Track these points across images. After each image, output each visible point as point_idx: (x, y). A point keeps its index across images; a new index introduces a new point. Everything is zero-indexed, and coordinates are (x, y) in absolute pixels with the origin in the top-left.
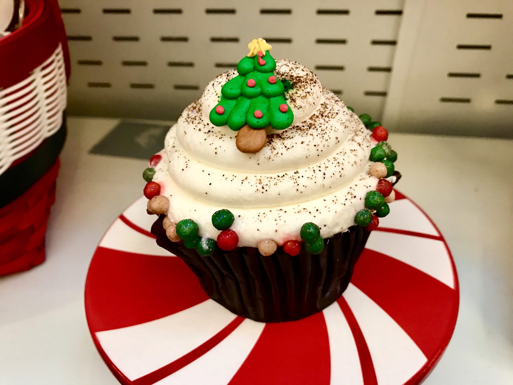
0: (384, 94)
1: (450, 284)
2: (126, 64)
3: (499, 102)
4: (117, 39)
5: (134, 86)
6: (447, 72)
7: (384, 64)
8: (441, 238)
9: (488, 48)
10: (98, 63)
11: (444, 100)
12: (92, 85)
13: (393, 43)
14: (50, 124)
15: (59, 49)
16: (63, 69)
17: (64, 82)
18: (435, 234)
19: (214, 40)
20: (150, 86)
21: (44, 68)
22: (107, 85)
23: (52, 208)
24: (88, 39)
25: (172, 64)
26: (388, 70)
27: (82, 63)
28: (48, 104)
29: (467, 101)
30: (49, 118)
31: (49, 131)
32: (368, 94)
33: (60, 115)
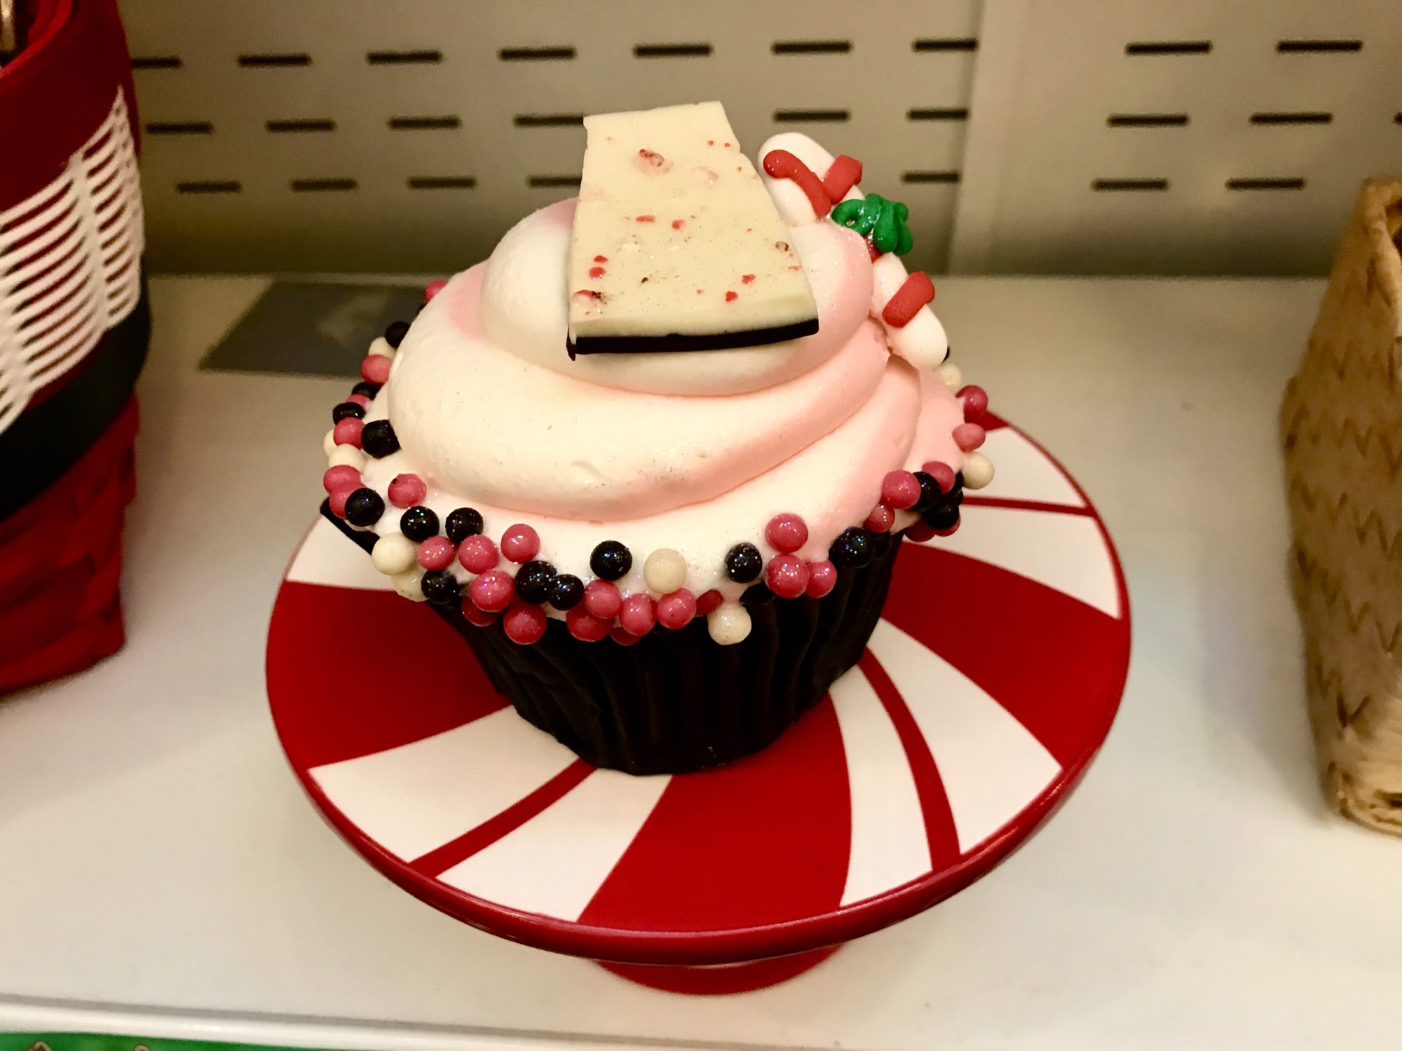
0: (952, 178)
1: (1111, 607)
2: (277, 127)
3: (1235, 185)
4: (250, 61)
5: (302, 186)
6: (1107, 115)
7: (949, 102)
8: (1088, 511)
9: (1202, 48)
10: (203, 128)
11: (1102, 185)
12: (187, 188)
13: (969, 45)
14: (112, 295)
18: (1077, 502)
19: (508, 55)
20: (347, 185)
21: (89, 154)
22: (231, 187)
23: (128, 511)
24: (172, 63)
25: (401, 124)
26: (960, 115)
28: (106, 245)
29: (1160, 185)
30: (111, 279)
31: (113, 312)
32: (911, 178)
33: (134, 272)
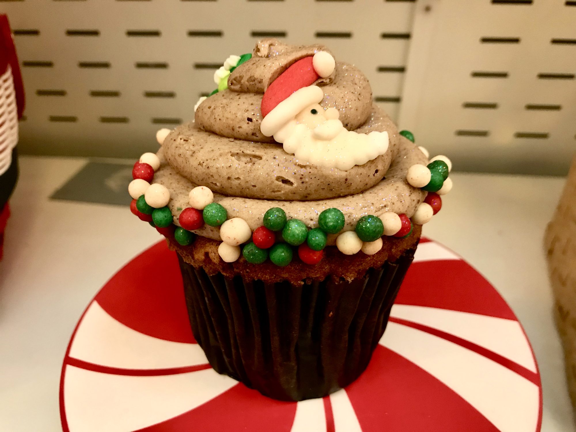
2: (95, 94)
3: (520, 135)
4: (84, 65)
5: (105, 120)
6: (462, 103)
7: (393, 94)
9: (504, 75)
10: (61, 93)
11: (461, 133)
12: (54, 119)
13: (401, 70)
15: (8, 74)
16: (13, 98)
17: (14, 114)
19: (198, 66)
20: (123, 120)
22: (72, 119)
24: (49, 64)
25: (150, 95)
26: (398, 100)
27: (41, 93)
29: (483, 134)
